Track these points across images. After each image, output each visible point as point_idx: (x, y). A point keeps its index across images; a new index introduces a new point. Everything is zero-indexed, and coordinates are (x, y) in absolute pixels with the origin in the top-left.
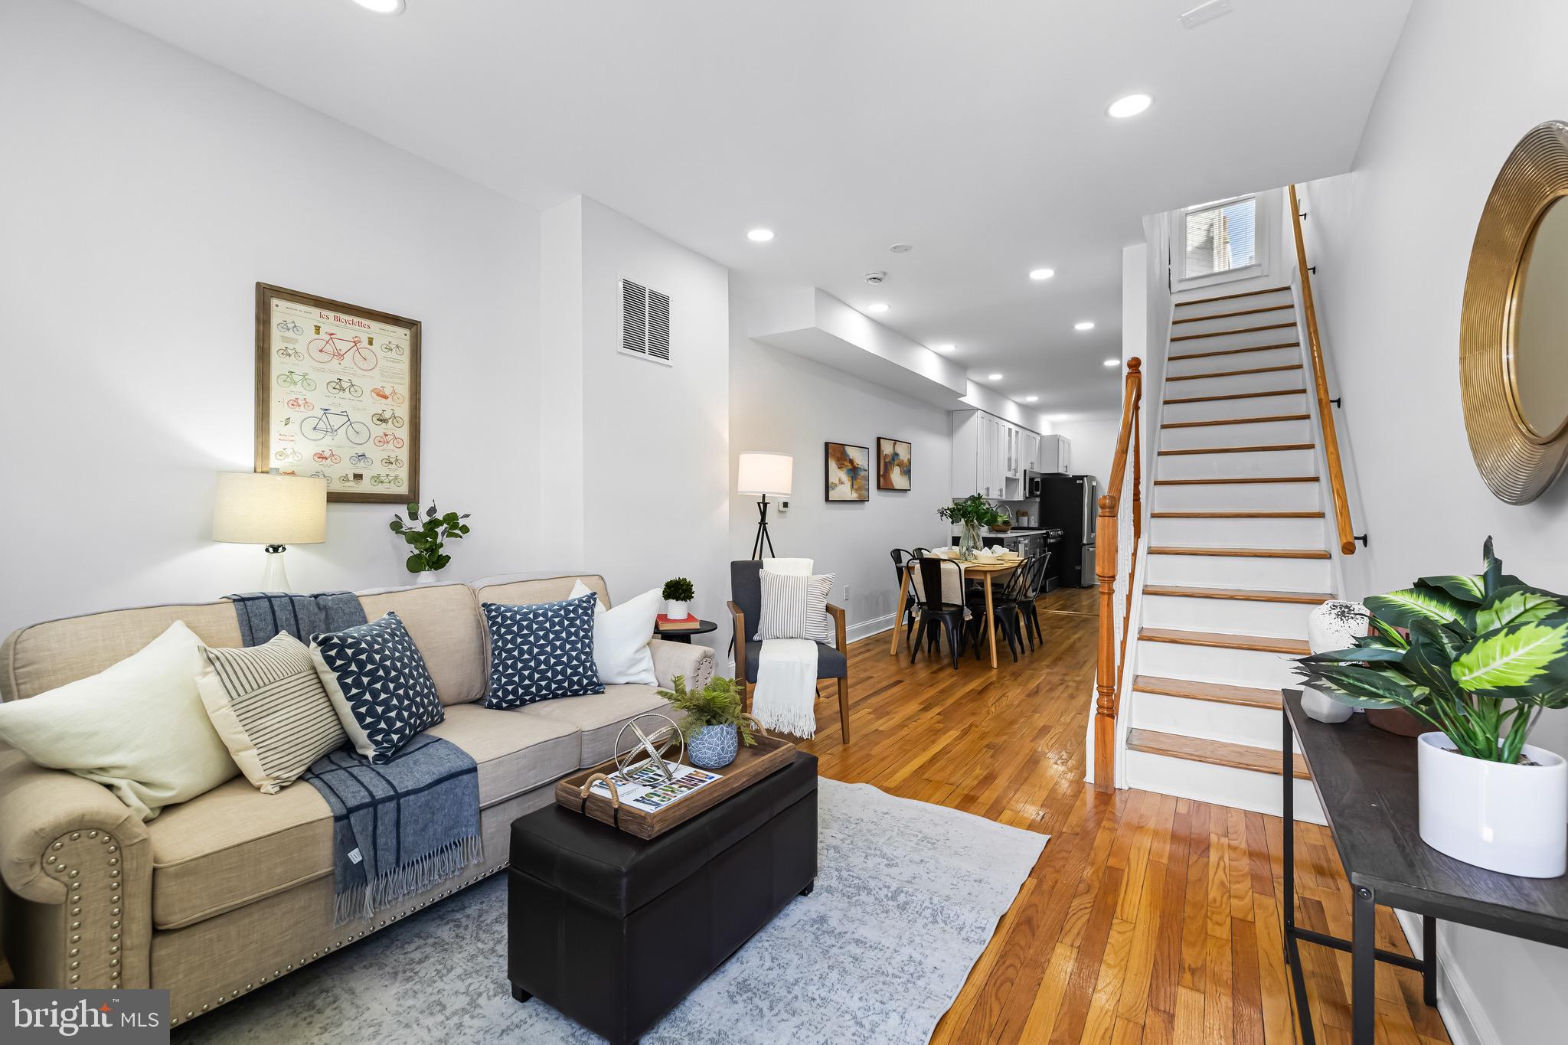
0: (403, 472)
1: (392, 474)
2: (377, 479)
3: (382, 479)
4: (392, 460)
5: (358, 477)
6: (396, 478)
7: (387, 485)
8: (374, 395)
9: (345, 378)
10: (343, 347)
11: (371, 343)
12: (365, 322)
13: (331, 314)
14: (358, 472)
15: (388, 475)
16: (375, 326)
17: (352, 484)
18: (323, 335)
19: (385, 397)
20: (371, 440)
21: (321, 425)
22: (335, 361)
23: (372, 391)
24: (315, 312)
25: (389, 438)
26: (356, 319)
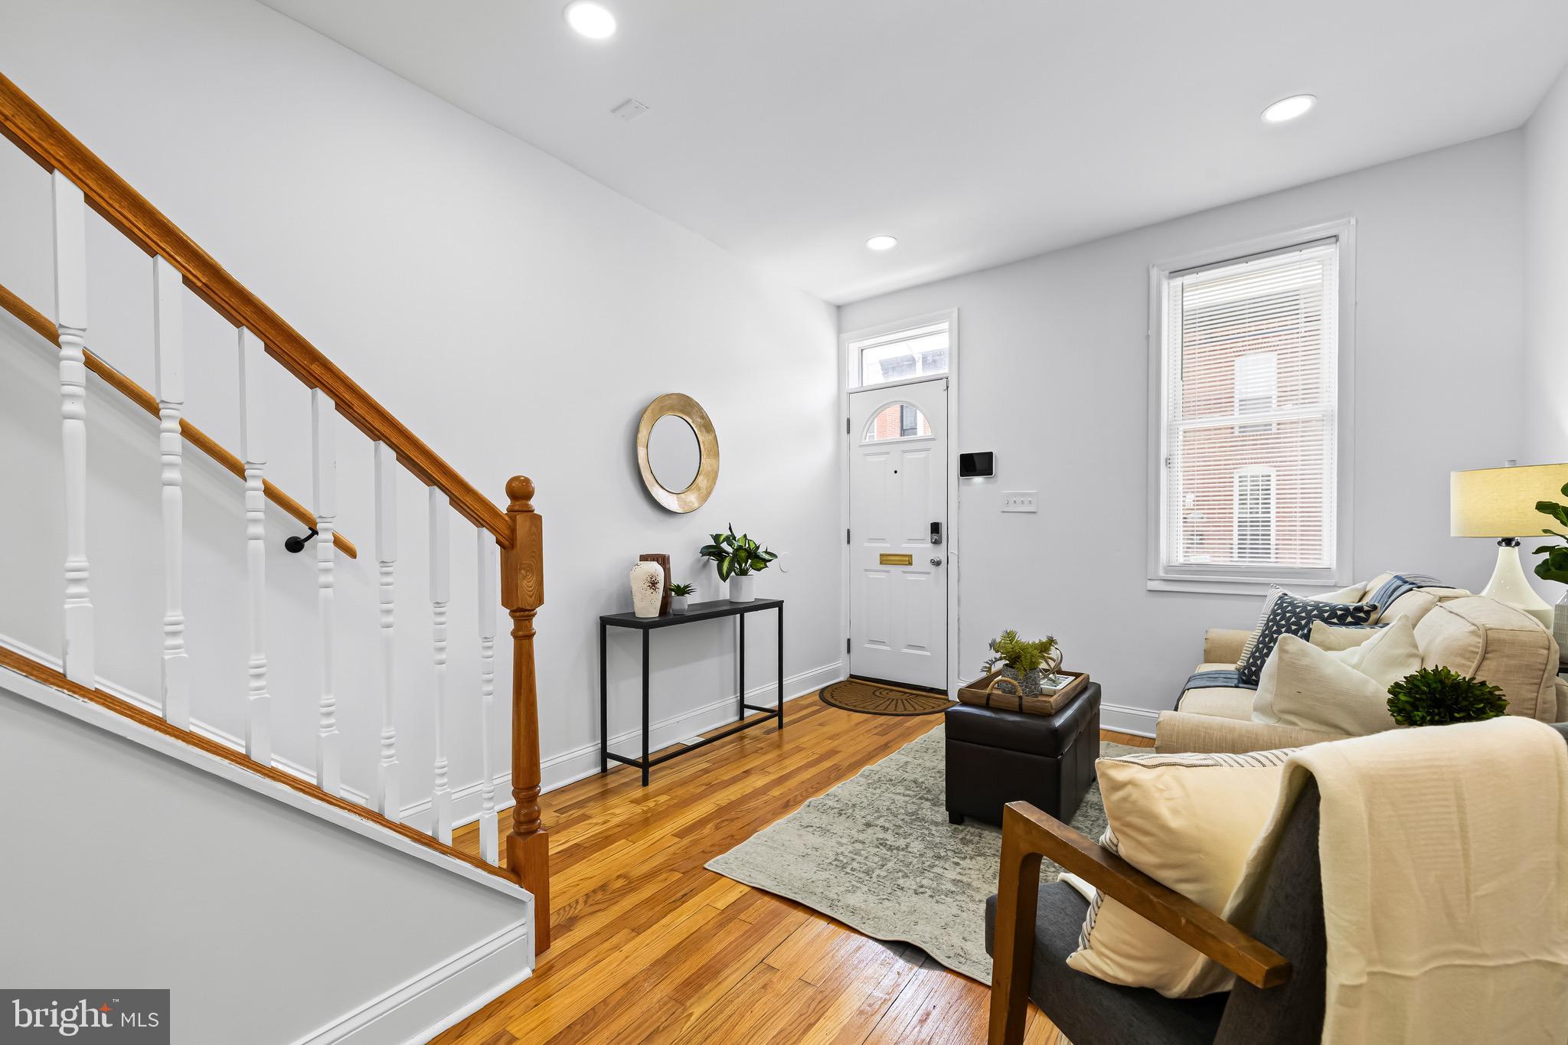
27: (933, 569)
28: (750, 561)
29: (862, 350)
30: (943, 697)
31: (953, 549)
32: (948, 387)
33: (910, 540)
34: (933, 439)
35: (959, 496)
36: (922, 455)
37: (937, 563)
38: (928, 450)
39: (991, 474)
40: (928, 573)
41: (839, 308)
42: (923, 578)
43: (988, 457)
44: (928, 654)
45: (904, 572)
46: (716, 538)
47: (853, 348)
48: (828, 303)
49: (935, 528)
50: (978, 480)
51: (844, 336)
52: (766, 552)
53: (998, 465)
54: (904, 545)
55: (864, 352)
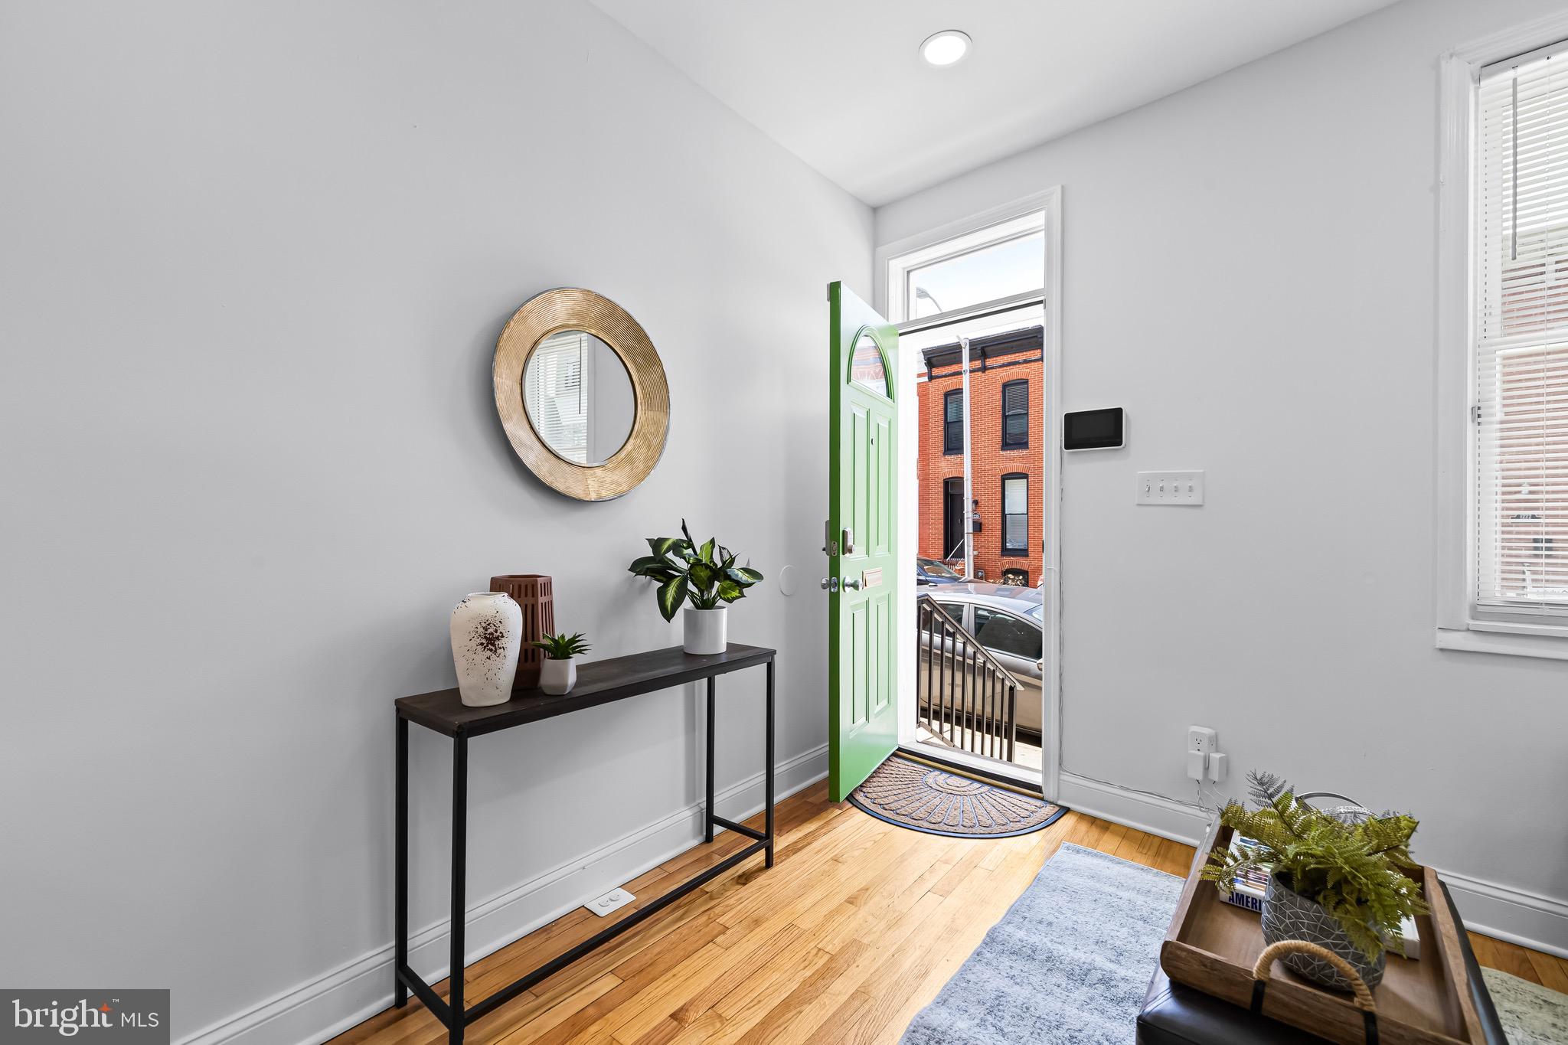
28: (717, 584)
29: (908, 272)
31: (1050, 562)
35: (1061, 480)
39: (1120, 444)
41: (875, 210)
43: (1114, 417)
46: (656, 544)
47: (896, 267)
48: (858, 201)
50: (1097, 454)
51: (882, 250)
52: (746, 570)
53: (1131, 429)
55: (911, 274)
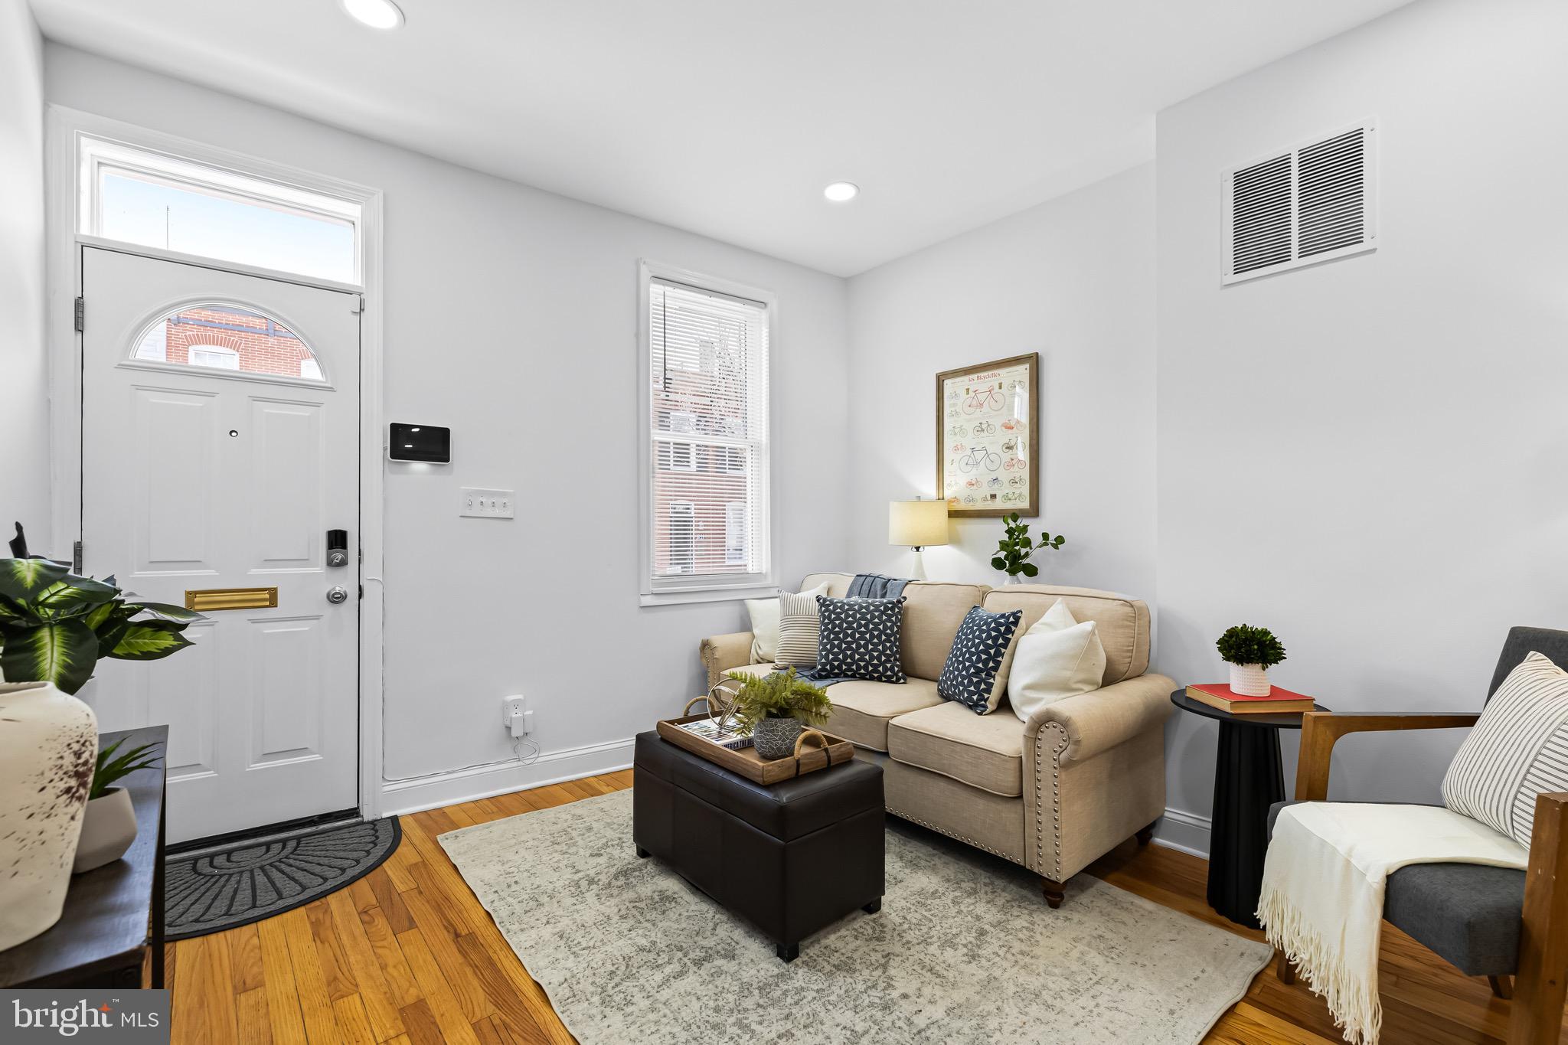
0: (1025, 489)
1: (1017, 492)
2: (1007, 498)
3: (1010, 496)
4: (1017, 480)
5: (993, 496)
6: (1020, 495)
7: (1014, 502)
8: (1003, 428)
9: (984, 422)
10: (982, 397)
11: (1000, 387)
12: (996, 372)
13: (974, 376)
14: (993, 493)
15: (1014, 493)
16: (1003, 372)
17: (989, 502)
18: (972, 394)
19: (1012, 428)
20: (1002, 465)
21: (971, 461)
22: (979, 410)
23: (1002, 425)
24: (966, 378)
25: (1014, 462)
26: (990, 373)
27: (329, 610)
30: (353, 821)
31: (371, 570)
32: (362, 310)
33: (269, 562)
34: (330, 389)
35: (381, 491)
36: (305, 412)
37: (336, 599)
38: (317, 405)
39: (447, 460)
40: (317, 618)
42: (303, 627)
43: (442, 435)
44: (316, 757)
45: (254, 621)
49: (337, 540)
50: (420, 467)
53: (459, 449)
54: (254, 571)
